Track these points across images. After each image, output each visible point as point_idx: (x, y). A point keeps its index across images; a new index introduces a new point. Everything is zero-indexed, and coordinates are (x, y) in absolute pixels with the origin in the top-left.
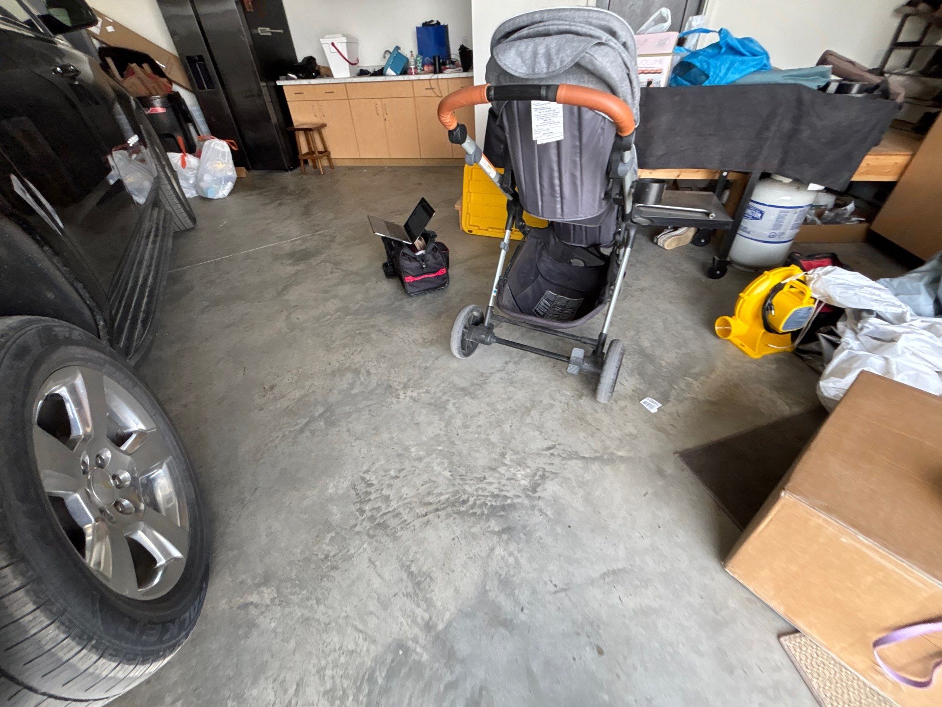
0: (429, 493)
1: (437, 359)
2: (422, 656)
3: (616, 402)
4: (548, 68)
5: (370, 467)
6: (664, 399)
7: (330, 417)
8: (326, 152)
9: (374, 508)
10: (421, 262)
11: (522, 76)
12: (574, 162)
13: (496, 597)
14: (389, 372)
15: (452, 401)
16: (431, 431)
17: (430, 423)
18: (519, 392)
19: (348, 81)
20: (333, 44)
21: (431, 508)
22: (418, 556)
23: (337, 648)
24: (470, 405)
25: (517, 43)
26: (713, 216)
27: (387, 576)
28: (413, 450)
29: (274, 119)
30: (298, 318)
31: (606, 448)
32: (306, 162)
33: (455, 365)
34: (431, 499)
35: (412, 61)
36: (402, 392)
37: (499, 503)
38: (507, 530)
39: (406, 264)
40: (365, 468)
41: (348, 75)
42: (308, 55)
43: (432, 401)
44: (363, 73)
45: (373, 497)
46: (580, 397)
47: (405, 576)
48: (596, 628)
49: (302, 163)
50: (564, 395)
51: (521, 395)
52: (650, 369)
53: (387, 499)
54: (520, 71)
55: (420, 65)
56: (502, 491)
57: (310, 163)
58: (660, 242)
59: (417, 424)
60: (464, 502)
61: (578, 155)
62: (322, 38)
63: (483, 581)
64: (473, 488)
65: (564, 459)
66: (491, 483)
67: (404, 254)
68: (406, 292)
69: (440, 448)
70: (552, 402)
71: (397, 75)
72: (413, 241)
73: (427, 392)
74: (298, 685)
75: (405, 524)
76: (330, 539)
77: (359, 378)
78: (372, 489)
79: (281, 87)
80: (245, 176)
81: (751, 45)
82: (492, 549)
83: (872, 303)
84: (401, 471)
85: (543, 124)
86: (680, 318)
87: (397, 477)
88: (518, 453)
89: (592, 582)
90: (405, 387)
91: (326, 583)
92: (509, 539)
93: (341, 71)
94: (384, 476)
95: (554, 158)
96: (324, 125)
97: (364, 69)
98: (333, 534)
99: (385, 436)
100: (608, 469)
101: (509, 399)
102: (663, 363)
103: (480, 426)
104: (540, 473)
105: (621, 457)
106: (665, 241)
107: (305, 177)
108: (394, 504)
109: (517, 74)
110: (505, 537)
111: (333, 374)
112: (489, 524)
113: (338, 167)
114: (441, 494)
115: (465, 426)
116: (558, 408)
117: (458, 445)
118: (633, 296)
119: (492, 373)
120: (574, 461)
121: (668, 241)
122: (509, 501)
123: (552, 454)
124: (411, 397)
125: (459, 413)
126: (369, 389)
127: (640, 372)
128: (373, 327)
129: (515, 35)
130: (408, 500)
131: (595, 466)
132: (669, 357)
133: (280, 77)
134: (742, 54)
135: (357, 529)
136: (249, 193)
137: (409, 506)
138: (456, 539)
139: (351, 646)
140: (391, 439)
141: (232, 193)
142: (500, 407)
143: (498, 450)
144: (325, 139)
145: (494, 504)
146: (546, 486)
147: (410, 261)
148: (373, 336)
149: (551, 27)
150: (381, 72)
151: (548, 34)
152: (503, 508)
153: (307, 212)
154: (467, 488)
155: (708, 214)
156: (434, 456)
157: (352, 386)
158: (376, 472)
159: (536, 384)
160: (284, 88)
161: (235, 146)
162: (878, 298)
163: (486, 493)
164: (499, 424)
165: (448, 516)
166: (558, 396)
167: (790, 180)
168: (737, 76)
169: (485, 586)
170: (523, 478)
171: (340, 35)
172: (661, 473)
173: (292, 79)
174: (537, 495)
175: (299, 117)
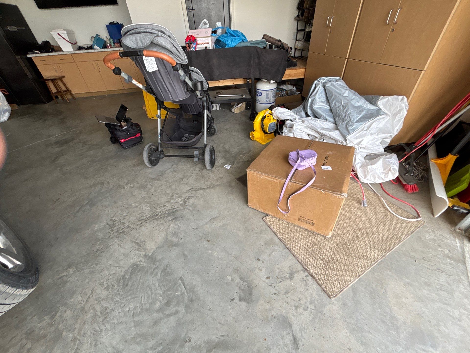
0: (142, 217)
1: (141, 170)
2: (143, 265)
3: (216, 168)
4: (142, 45)
5: (114, 215)
6: (232, 164)
7: (92, 203)
8: (68, 91)
9: (118, 228)
10: (126, 132)
11: (135, 48)
12: (168, 78)
13: (171, 239)
14: (119, 180)
15: (149, 184)
16: (140, 196)
17: (140, 194)
18: (178, 174)
19: (72, 53)
20: (59, 34)
21: (143, 221)
22: (139, 237)
23: (108, 274)
24: (157, 183)
25: (129, 36)
26: (244, 96)
27: (126, 247)
28: (133, 205)
29: (30, 76)
30: (67, 169)
31: (211, 183)
32: (57, 97)
33: (149, 171)
34: (142, 218)
35: (108, 42)
36: (126, 186)
37: (171, 211)
38: (175, 218)
39: (119, 134)
40: (112, 216)
41: (72, 50)
42: (44, 40)
43: (140, 186)
44: (81, 48)
45: (117, 225)
46: (202, 170)
47: (134, 244)
48: (207, 235)
49: (54, 98)
50: (196, 171)
51: (179, 175)
52: (228, 155)
53: (123, 223)
54: (133, 46)
55: (113, 43)
56: (172, 207)
57: (60, 98)
58: (233, 111)
59: (134, 195)
60: (157, 215)
61: (168, 75)
62: (51, 31)
63: (166, 236)
64: (161, 209)
65: (196, 191)
66: (168, 206)
67: (117, 129)
68: (123, 147)
69: (145, 201)
70: (192, 174)
71: (101, 49)
72: (120, 123)
73: (138, 183)
74: (92, 291)
75: (132, 229)
76: (99, 244)
77: (104, 186)
78: (116, 222)
79: (31, 58)
80: (17, 108)
81: (237, 33)
82: (169, 226)
83: (288, 117)
84: (128, 213)
85: (149, 65)
86: (240, 136)
87: (127, 215)
88: (178, 194)
89: (206, 224)
90: (127, 184)
91: (99, 258)
92: (176, 221)
93: (67, 48)
94: (121, 217)
95: (160, 77)
96: (64, 77)
97: (81, 46)
98: (100, 242)
99: (120, 203)
100: (212, 190)
101: (174, 177)
102: (233, 153)
103: (162, 189)
104: (187, 198)
105: (217, 185)
106: (234, 110)
107: (58, 105)
108: (127, 224)
109: (132, 47)
110: (174, 221)
111: (91, 187)
112: (168, 218)
113: (77, 98)
114: (147, 215)
115: (156, 191)
116: (194, 175)
117: (153, 198)
118: (223, 132)
119: (166, 170)
120: (200, 191)
121: (236, 110)
122: (175, 210)
123: (192, 191)
124: (130, 187)
125: (153, 187)
126: (110, 188)
127: (225, 157)
128: (108, 165)
129: (128, 33)
130: (133, 221)
131: (208, 190)
132: (235, 150)
133: (29, 53)
134: (235, 36)
135: (111, 236)
136: (21, 117)
137: (134, 223)
138: (154, 227)
139: (114, 272)
140: (123, 203)
141: (9, 118)
142: (170, 181)
143: (170, 195)
144: (66, 84)
145: (169, 212)
146: (189, 201)
147: (121, 132)
148: (109, 168)
149: (140, 31)
150: (91, 48)
151: (140, 33)
152: (173, 212)
153: (62, 121)
154: (158, 210)
155: (242, 96)
156: (143, 204)
157: (101, 189)
158: (117, 216)
159: (185, 170)
160: (32, 58)
161: (6, 92)
162: (289, 115)
163: (166, 210)
164: (170, 187)
165: (150, 221)
166: (194, 172)
167: (267, 80)
168: (235, 44)
169: (167, 237)
170: (180, 201)
171: (63, 30)
172: (230, 186)
173: (38, 53)
174: (186, 205)
175: (46, 73)
